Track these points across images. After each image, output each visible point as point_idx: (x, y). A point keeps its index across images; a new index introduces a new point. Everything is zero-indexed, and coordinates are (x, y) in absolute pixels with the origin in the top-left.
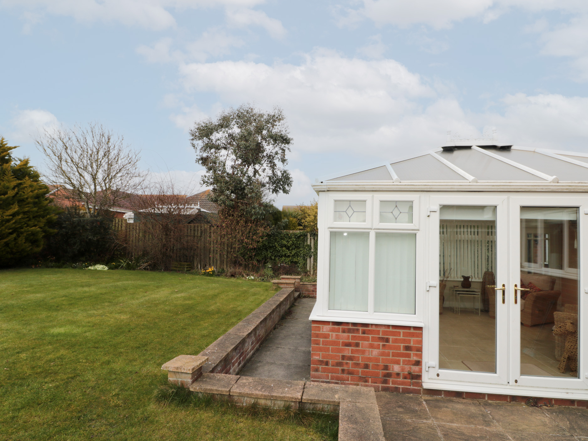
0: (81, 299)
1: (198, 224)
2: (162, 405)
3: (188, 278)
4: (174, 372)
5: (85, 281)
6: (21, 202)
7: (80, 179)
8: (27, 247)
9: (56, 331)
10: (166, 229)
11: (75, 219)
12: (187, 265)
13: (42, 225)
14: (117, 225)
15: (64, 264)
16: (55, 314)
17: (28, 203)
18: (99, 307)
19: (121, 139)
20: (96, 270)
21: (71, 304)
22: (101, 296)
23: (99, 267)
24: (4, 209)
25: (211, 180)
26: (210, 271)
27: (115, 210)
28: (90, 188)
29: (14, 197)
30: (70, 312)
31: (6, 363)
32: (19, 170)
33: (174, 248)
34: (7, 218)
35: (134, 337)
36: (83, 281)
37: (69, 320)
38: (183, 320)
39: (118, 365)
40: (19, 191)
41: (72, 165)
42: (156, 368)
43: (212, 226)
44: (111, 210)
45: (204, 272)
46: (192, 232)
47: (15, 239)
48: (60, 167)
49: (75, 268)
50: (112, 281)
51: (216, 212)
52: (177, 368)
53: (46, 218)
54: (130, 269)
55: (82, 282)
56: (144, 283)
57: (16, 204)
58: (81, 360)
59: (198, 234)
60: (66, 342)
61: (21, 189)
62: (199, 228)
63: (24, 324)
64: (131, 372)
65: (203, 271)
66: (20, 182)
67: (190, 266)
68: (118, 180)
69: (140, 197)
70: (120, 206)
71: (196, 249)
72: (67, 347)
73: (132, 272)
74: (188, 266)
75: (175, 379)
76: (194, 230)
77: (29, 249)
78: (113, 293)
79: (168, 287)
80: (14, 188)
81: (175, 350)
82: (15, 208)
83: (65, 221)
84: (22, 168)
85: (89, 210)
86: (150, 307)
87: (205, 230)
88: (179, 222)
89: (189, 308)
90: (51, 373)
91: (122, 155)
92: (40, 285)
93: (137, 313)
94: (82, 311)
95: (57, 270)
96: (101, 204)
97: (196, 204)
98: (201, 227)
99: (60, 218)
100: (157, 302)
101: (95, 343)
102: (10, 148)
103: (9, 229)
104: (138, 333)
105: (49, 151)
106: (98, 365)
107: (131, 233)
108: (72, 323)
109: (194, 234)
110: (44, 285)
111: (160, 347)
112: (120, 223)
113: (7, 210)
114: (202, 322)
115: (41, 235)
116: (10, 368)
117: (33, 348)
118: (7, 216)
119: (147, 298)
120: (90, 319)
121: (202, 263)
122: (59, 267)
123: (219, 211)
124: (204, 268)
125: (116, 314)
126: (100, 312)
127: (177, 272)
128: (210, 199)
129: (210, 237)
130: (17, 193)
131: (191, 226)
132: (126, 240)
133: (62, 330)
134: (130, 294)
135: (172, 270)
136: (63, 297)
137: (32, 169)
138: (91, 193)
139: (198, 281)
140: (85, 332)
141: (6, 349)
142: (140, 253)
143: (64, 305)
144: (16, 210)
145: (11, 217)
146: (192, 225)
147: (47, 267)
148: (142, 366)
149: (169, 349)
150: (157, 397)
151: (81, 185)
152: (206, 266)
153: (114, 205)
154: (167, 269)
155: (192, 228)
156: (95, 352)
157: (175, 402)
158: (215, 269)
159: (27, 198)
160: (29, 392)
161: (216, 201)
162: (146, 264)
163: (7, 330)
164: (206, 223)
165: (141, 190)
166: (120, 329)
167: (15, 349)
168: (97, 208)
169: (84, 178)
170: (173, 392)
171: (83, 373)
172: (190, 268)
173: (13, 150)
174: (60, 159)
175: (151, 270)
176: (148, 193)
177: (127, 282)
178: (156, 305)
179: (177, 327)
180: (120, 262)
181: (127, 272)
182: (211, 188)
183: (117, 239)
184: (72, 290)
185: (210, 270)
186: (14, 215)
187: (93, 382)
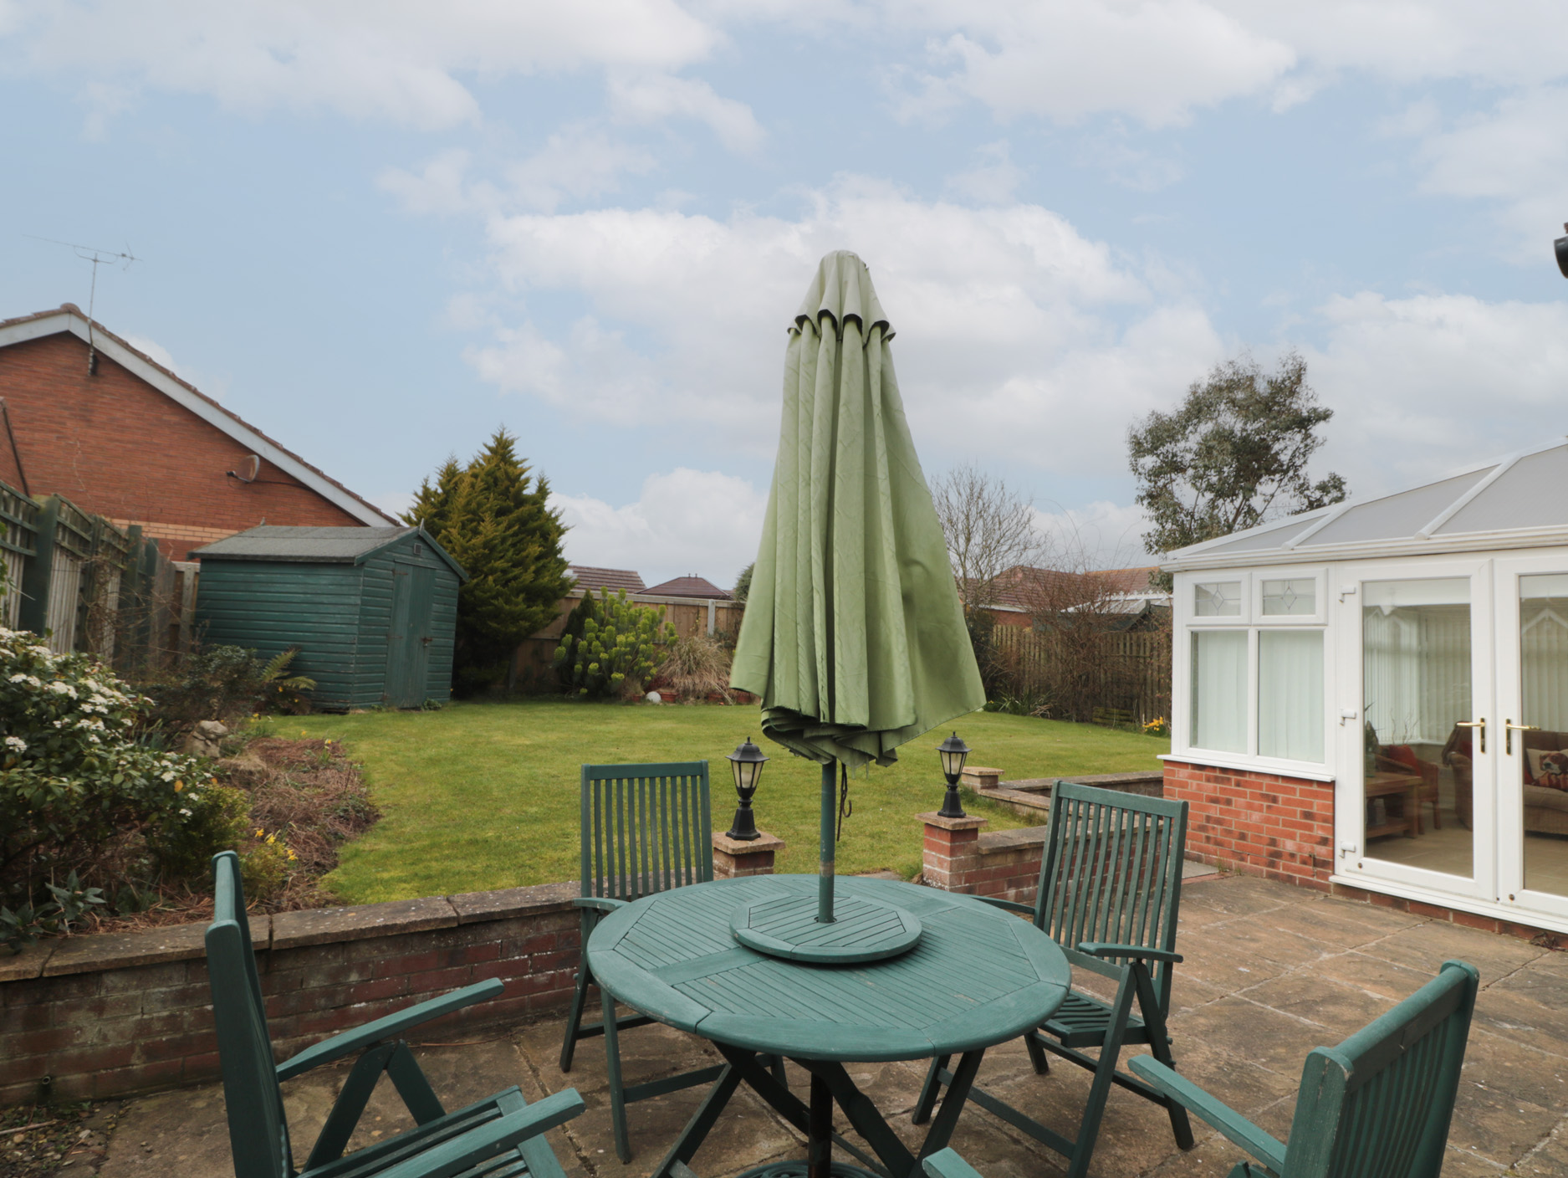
1: (1143, 633)
12: (1120, 715)
26: (1156, 727)
46: (1135, 649)
50: (974, 721)
54: (1017, 714)
56: (1019, 728)
59: (1145, 653)
62: (1148, 640)
73: (1021, 718)
74: (1122, 717)
76: (1138, 645)
86: (1002, 749)
87: (1158, 644)
98: (1152, 638)
109: (1138, 652)
119: (1006, 742)
127: (1100, 725)
131: (1131, 637)
135: (1091, 722)
142: (1035, 686)
146: (1134, 635)
154: (1082, 719)
155: (1134, 642)
162: (1044, 708)
172: (1126, 719)
175: (1052, 718)
177: (995, 724)
185: (1156, 723)
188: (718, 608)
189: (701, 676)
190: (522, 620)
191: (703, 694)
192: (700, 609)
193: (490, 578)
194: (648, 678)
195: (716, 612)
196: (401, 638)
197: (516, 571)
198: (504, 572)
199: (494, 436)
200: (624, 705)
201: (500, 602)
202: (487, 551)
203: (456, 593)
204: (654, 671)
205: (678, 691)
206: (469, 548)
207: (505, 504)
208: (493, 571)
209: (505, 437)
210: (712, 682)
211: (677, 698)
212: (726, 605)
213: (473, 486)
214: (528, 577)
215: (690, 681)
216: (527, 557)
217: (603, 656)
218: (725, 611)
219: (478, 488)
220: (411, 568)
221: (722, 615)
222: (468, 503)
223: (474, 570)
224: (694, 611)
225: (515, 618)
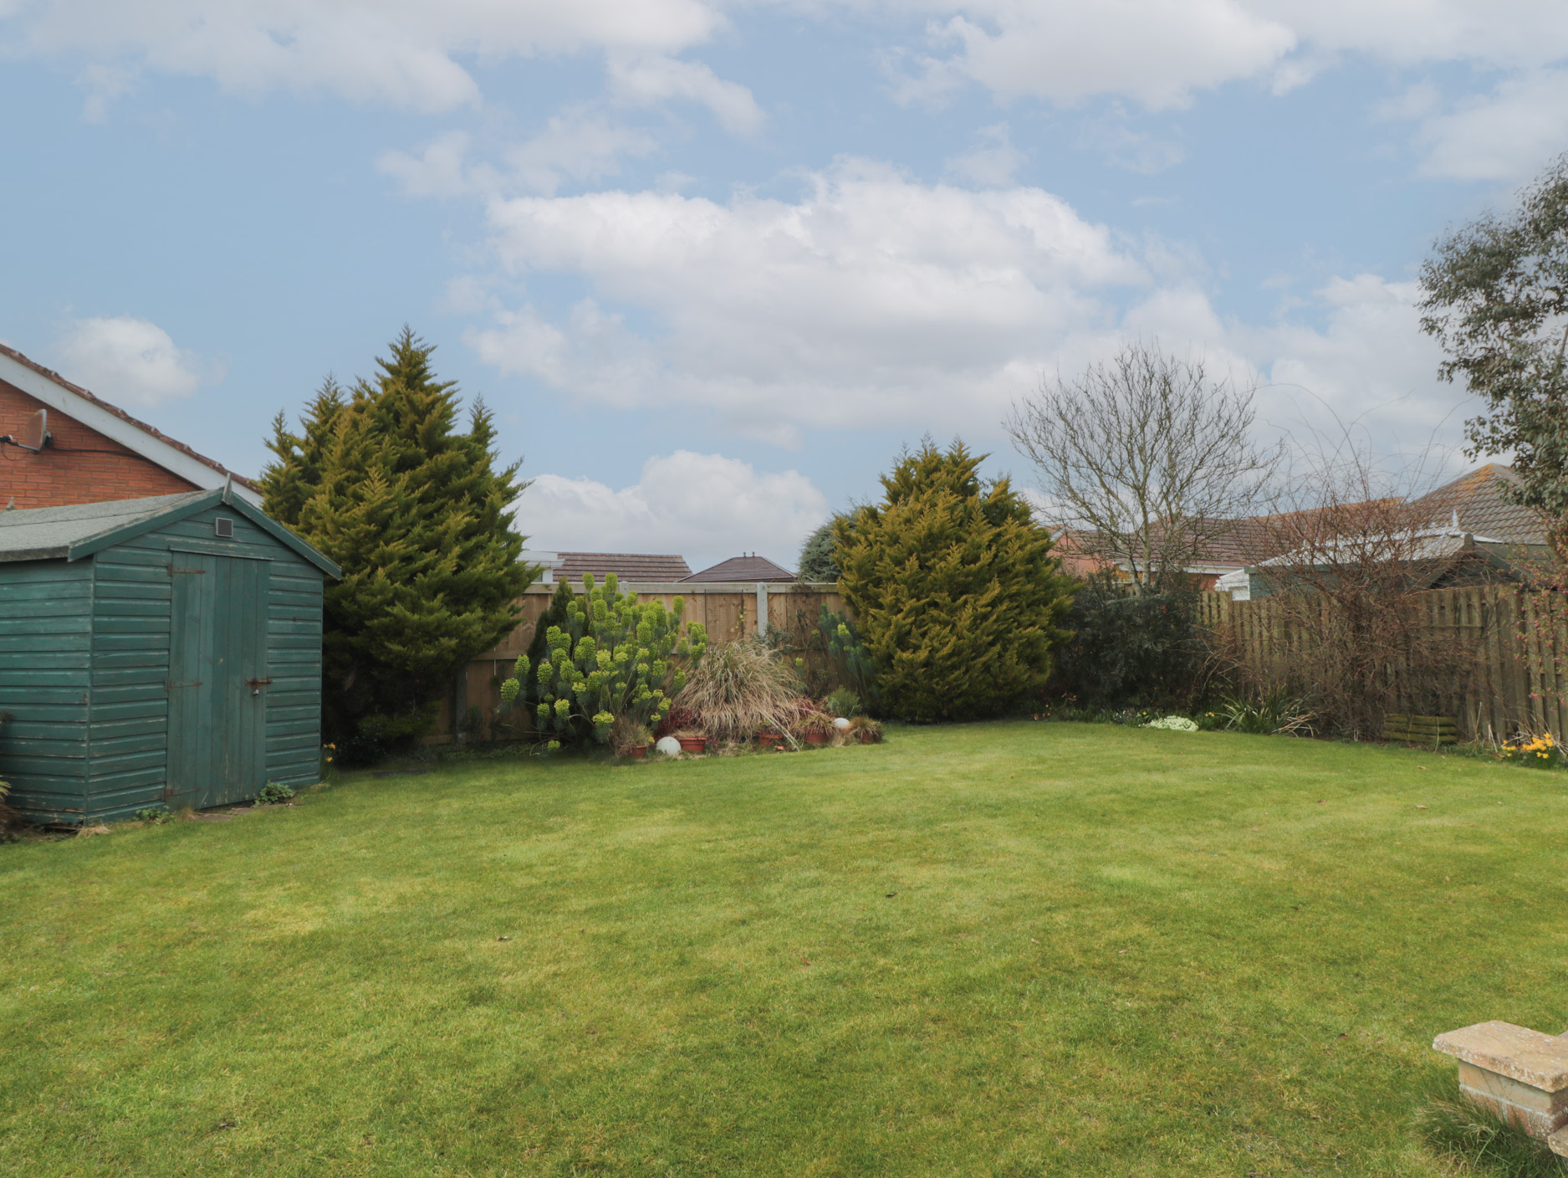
0: (1152, 802)
1: (1469, 588)
2: (1450, 1163)
3: (1452, 768)
4: (1481, 1070)
5: (1151, 756)
6: (1004, 572)
7: (1109, 500)
8: (1021, 671)
9: (1115, 873)
10: (1356, 614)
11: (1109, 602)
12: (1441, 726)
13: (1045, 621)
14: (1206, 610)
15: (1095, 712)
16: (1102, 831)
17: (1016, 576)
18: (1199, 828)
19: (1196, 376)
20: (1169, 729)
21: (1132, 813)
22: (1197, 799)
23: (1176, 723)
24: (975, 592)
25: (1506, 430)
26: (1539, 750)
27: (1199, 571)
28: (1133, 521)
29: (990, 564)
30: (1133, 831)
31: (1032, 927)
32: (995, 505)
33: (1389, 671)
34: (983, 610)
35: (1314, 929)
36: (1145, 756)
37: (1135, 852)
38: (1468, 905)
39: (1286, 997)
40: (998, 551)
41: (1090, 471)
42: (1402, 1039)
43: (1527, 588)
44: (1191, 571)
45: (1511, 752)
46: (1448, 613)
47: (1000, 656)
48: (1065, 482)
49: (1119, 722)
50: (1215, 761)
51: (1541, 539)
52: (1493, 1061)
53: (1051, 605)
54: (1256, 731)
55: (1144, 760)
56: (1307, 774)
57: (996, 579)
58: (1185, 960)
59: (1470, 620)
60: (1141, 905)
61: (1002, 545)
62: (1475, 601)
63: (1049, 847)
64: (1325, 1029)
65: (1507, 748)
66: (998, 530)
67: (1453, 729)
68: (1199, 488)
69: (1264, 525)
70: (1210, 558)
71: (1468, 673)
72: (1146, 918)
73: (1263, 738)
74: (1445, 729)
75: (1486, 1094)
76: (1456, 609)
77: (1026, 677)
78: (1226, 795)
79: (1388, 793)
80: (989, 547)
81: (1459, 1000)
82: (995, 589)
83: (1088, 609)
84: (1000, 500)
85: (1136, 576)
86: (1342, 846)
87: (1497, 605)
88: (1399, 584)
89: (1477, 871)
90: (1123, 975)
91: (1203, 418)
92: (1059, 760)
93: (1308, 861)
94: (1160, 832)
95: (1082, 725)
96: (1165, 559)
97: (1444, 521)
98: (1482, 596)
99: (1077, 602)
100: (1363, 835)
101: (1210, 922)
102: (975, 463)
103: (988, 635)
104: (1324, 918)
105: (1040, 450)
106: (1230, 984)
107: (1247, 629)
108: (1146, 860)
109: (1457, 620)
110: (1066, 761)
111: (1403, 977)
112: (1213, 604)
113: (982, 595)
114: (1543, 926)
115: (1046, 645)
116: (1041, 940)
117: (1076, 906)
118: (982, 607)
119: (1327, 819)
120: (1185, 858)
121: (1500, 721)
122: (1087, 720)
123: (1552, 534)
124: (1508, 736)
125: (1246, 852)
126: (1205, 841)
127: (1407, 746)
128: (1510, 495)
129: (1523, 628)
130: (996, 556)
131: (1440, 595)
132: (1237, 650)
133: (1125, 874)
134: (1273, 801)
135: (1387, 740)
136: (1111, 792)
137: (1016, 498)
138: (1137, 533)
139: (1496, 781)
140: (1180, 889)
141: (1025, 897)
142: (1282, 687)
143: (1117, 812)
144: (996, 592)
145: (989, 608)
146: (1447, 592)
147: (1063, 719)
148: (1356, 1023)
149: (1435, 991)
150: (1427, 1130)
151: (1112, 517)
152: (1516, 729)
153: (1196, 556)
154: (1371, 735)
155: (1448, 603)
156: (1214, 946)
157: (1493, 1168)
158: (1559, 744)
159: (1013, 565)
160: (1086, 1005)
161: (1536, 500)
162: (1301, 719)
163: (1018, 854)
164: (1501, 582)
165: (1265, 504)
166: (1269, 896)
167: (1041, 900)
168: (1153, 569)
169: (1117, 498)
170: (1484, 1134)
171: (1197, 995)
172: (1453, 734)
173: (980, 464)
174: (1064, 461)
175: (1317, 737)
176: (1286, 507)
177: (1257, 767)
178: (1362, 844)
179: (1450, 925)
180: (1225, 710)
181: (1249, 739)
182: (1507, 457)
183: (1214, 648)
184: (1126, 779)
185: (1538, 744)
186: (993, 604)
187: (1225, 1025)
188: (772, 596)
189: (746, 703)
190: (443, 636)
191: (750, 732)
192: (745, 598)
193: (381, 571)
194: (656, 717)
195: (769, 601)
196: (198, 684)
197: (430, 556)
198: (408, 559)
199: (393, 347)
200: (617, 765)
201: (398, 609)
202: (373, 528)
203: (320, 600)
204: (665, 704)
205: (709, 731)
206: (345, 525)
207: (410, 452)
208: (385, 560)
209: (413, 347)
210: (764, 712)
211: (708, 744)
212: (783, 590)
213: (355, 424)
214: (447, 566)
215: (729, 713)
216: (445, 533)
217: (579, 687)
218: (782, 598)
219: (362, 429)
220: (212, 561)
221: (780, 605)
222: (347, 453)
223: (355, 560)
224: (736, 601)
225: (430, 634)
